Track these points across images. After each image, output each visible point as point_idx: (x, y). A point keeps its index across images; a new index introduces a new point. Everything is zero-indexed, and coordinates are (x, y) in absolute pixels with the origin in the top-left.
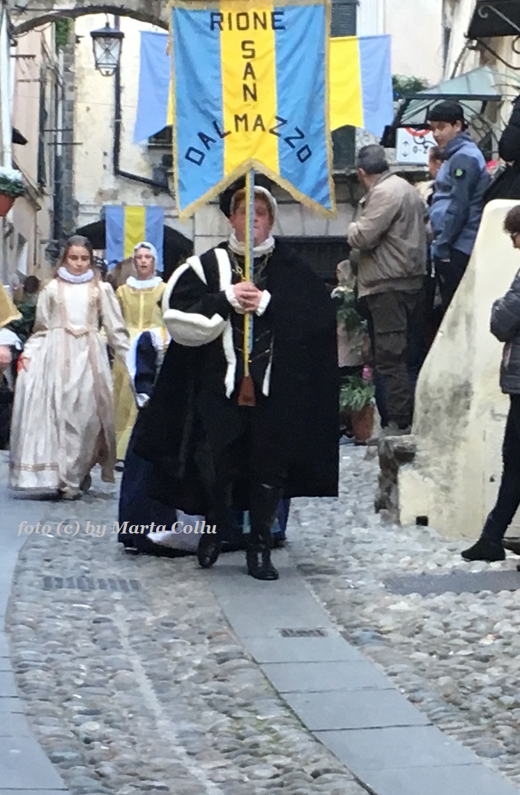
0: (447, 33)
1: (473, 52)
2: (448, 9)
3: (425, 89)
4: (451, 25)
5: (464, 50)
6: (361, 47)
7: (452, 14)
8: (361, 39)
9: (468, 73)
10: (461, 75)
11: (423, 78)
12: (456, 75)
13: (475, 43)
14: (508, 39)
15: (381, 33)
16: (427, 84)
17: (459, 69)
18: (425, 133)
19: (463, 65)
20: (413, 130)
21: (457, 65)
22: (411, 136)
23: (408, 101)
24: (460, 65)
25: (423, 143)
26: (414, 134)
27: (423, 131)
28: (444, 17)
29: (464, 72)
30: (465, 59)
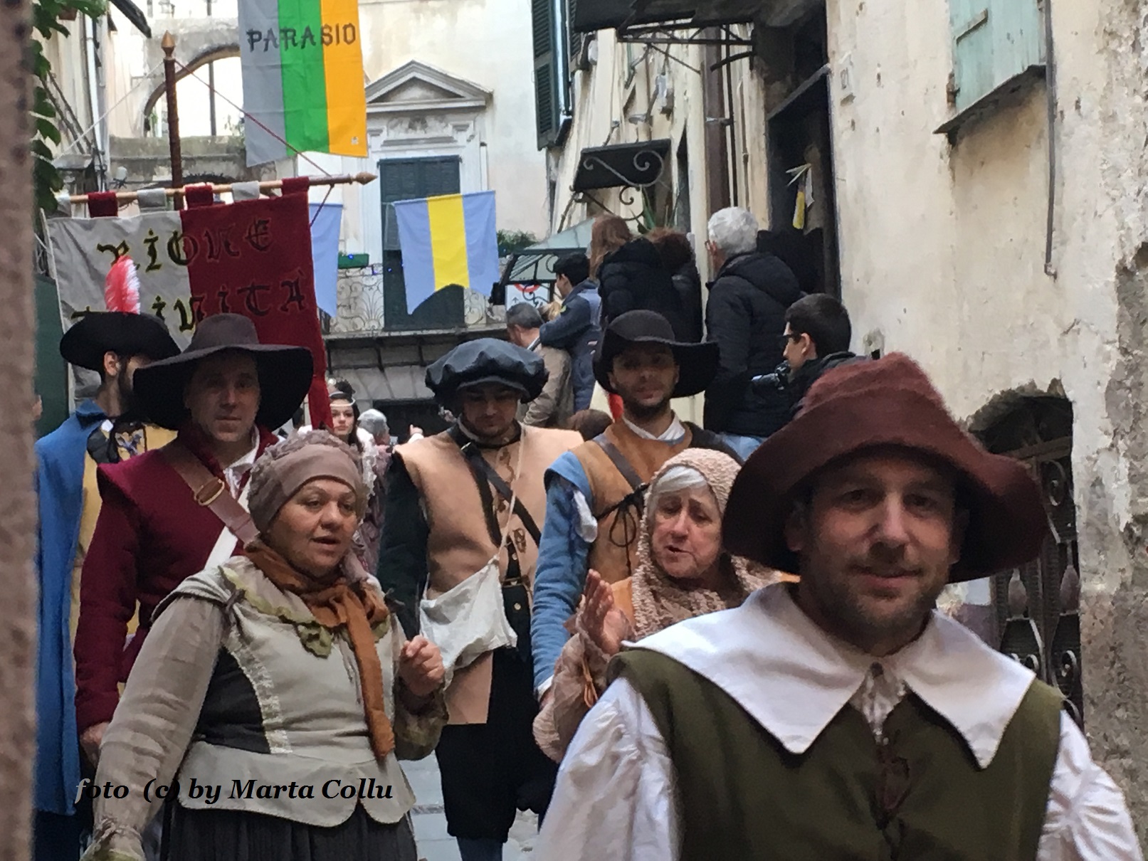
0: (553, 186)
1: (580, 205)
2: (553, 162)
3: (533, 243)
4: (556, 177)
5: (570, 205)
6: (464, 204)
7: (557, 166)
8: (466, 196)
9: (575, 227)
10: (569, 229)
11: (529, 233)
12: (563, 229)
13: (581, 195)
14: (614, 191)
15: (485, 189)
16: (534, 238)
17: (566, 223)
18: (535, 289)
19: (570, 218)
20: (522, 286)
21: (563, 218)
22: (521, 293)
23: (516, 257)
24: (567, 218)
25: (534, 299)
26: (524, 290)
27: (533, 286)
28: (549, 169)
29: (572, 225)
30: (572, 212)
